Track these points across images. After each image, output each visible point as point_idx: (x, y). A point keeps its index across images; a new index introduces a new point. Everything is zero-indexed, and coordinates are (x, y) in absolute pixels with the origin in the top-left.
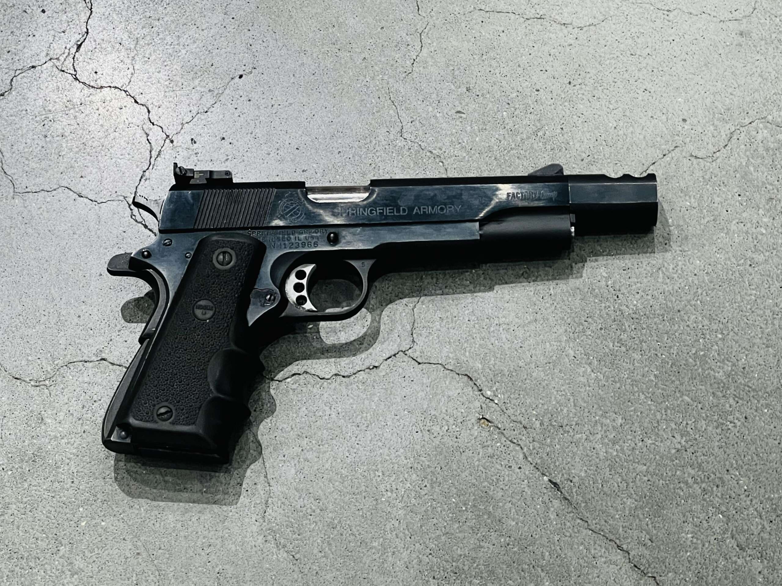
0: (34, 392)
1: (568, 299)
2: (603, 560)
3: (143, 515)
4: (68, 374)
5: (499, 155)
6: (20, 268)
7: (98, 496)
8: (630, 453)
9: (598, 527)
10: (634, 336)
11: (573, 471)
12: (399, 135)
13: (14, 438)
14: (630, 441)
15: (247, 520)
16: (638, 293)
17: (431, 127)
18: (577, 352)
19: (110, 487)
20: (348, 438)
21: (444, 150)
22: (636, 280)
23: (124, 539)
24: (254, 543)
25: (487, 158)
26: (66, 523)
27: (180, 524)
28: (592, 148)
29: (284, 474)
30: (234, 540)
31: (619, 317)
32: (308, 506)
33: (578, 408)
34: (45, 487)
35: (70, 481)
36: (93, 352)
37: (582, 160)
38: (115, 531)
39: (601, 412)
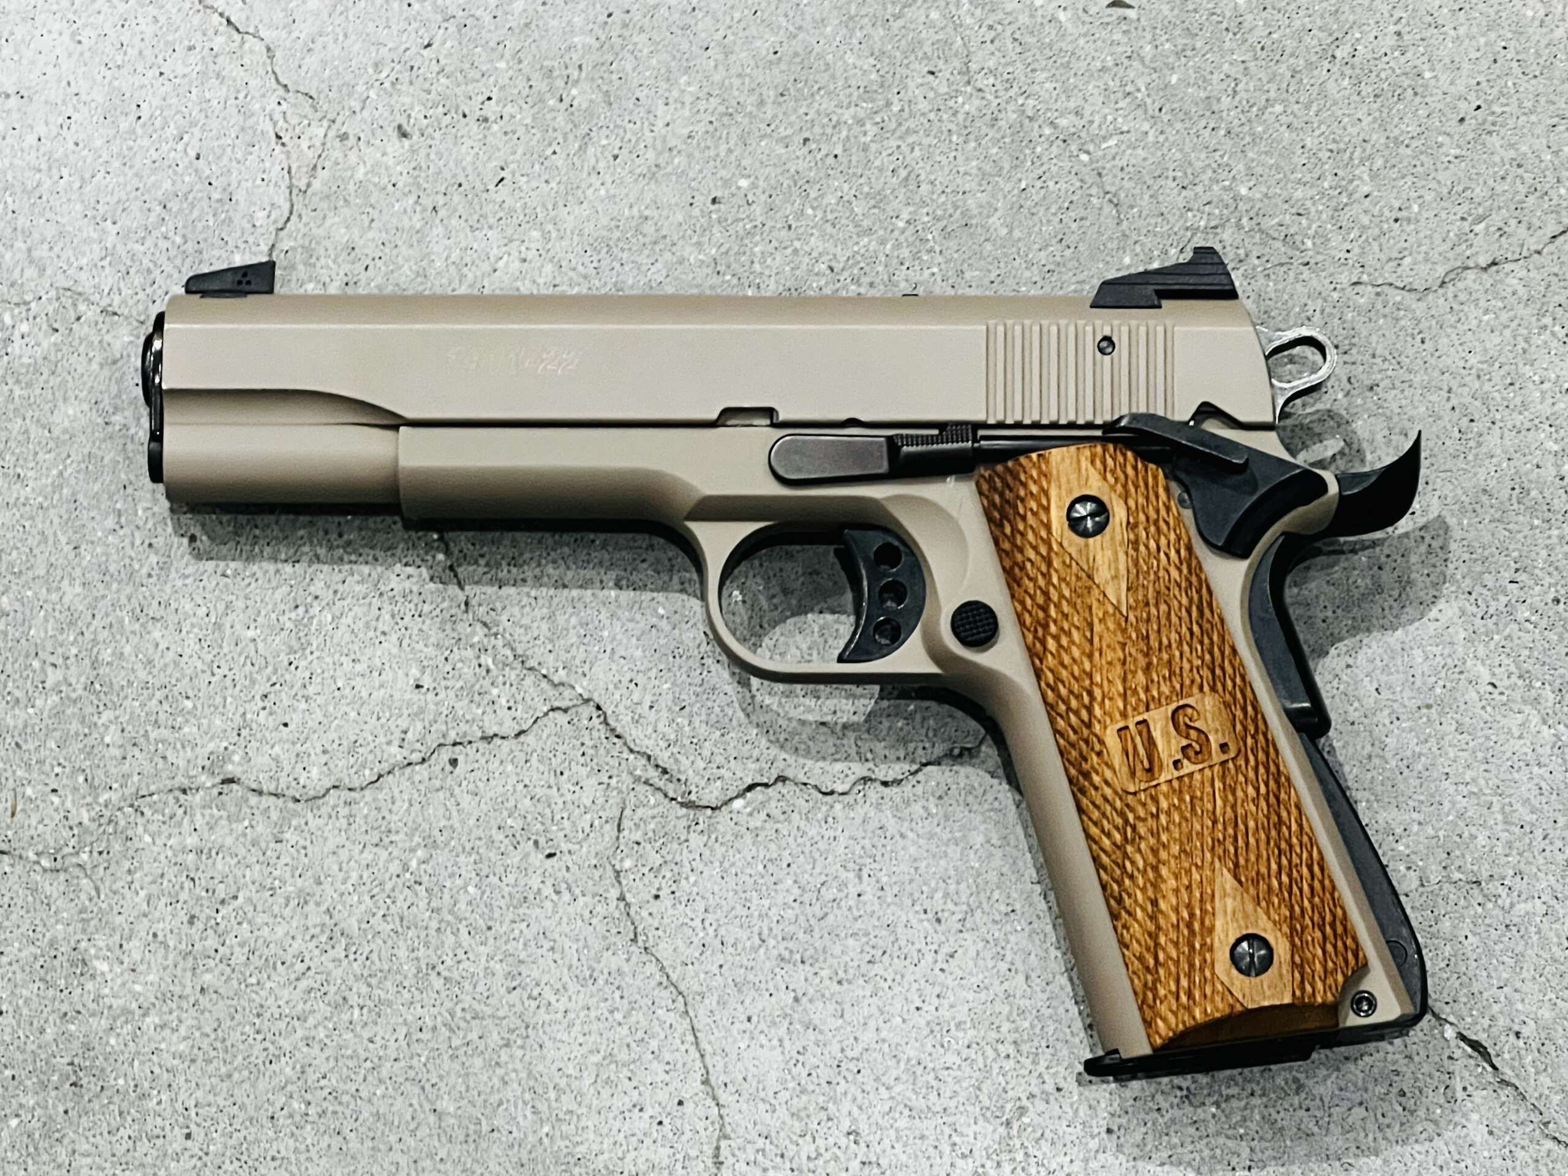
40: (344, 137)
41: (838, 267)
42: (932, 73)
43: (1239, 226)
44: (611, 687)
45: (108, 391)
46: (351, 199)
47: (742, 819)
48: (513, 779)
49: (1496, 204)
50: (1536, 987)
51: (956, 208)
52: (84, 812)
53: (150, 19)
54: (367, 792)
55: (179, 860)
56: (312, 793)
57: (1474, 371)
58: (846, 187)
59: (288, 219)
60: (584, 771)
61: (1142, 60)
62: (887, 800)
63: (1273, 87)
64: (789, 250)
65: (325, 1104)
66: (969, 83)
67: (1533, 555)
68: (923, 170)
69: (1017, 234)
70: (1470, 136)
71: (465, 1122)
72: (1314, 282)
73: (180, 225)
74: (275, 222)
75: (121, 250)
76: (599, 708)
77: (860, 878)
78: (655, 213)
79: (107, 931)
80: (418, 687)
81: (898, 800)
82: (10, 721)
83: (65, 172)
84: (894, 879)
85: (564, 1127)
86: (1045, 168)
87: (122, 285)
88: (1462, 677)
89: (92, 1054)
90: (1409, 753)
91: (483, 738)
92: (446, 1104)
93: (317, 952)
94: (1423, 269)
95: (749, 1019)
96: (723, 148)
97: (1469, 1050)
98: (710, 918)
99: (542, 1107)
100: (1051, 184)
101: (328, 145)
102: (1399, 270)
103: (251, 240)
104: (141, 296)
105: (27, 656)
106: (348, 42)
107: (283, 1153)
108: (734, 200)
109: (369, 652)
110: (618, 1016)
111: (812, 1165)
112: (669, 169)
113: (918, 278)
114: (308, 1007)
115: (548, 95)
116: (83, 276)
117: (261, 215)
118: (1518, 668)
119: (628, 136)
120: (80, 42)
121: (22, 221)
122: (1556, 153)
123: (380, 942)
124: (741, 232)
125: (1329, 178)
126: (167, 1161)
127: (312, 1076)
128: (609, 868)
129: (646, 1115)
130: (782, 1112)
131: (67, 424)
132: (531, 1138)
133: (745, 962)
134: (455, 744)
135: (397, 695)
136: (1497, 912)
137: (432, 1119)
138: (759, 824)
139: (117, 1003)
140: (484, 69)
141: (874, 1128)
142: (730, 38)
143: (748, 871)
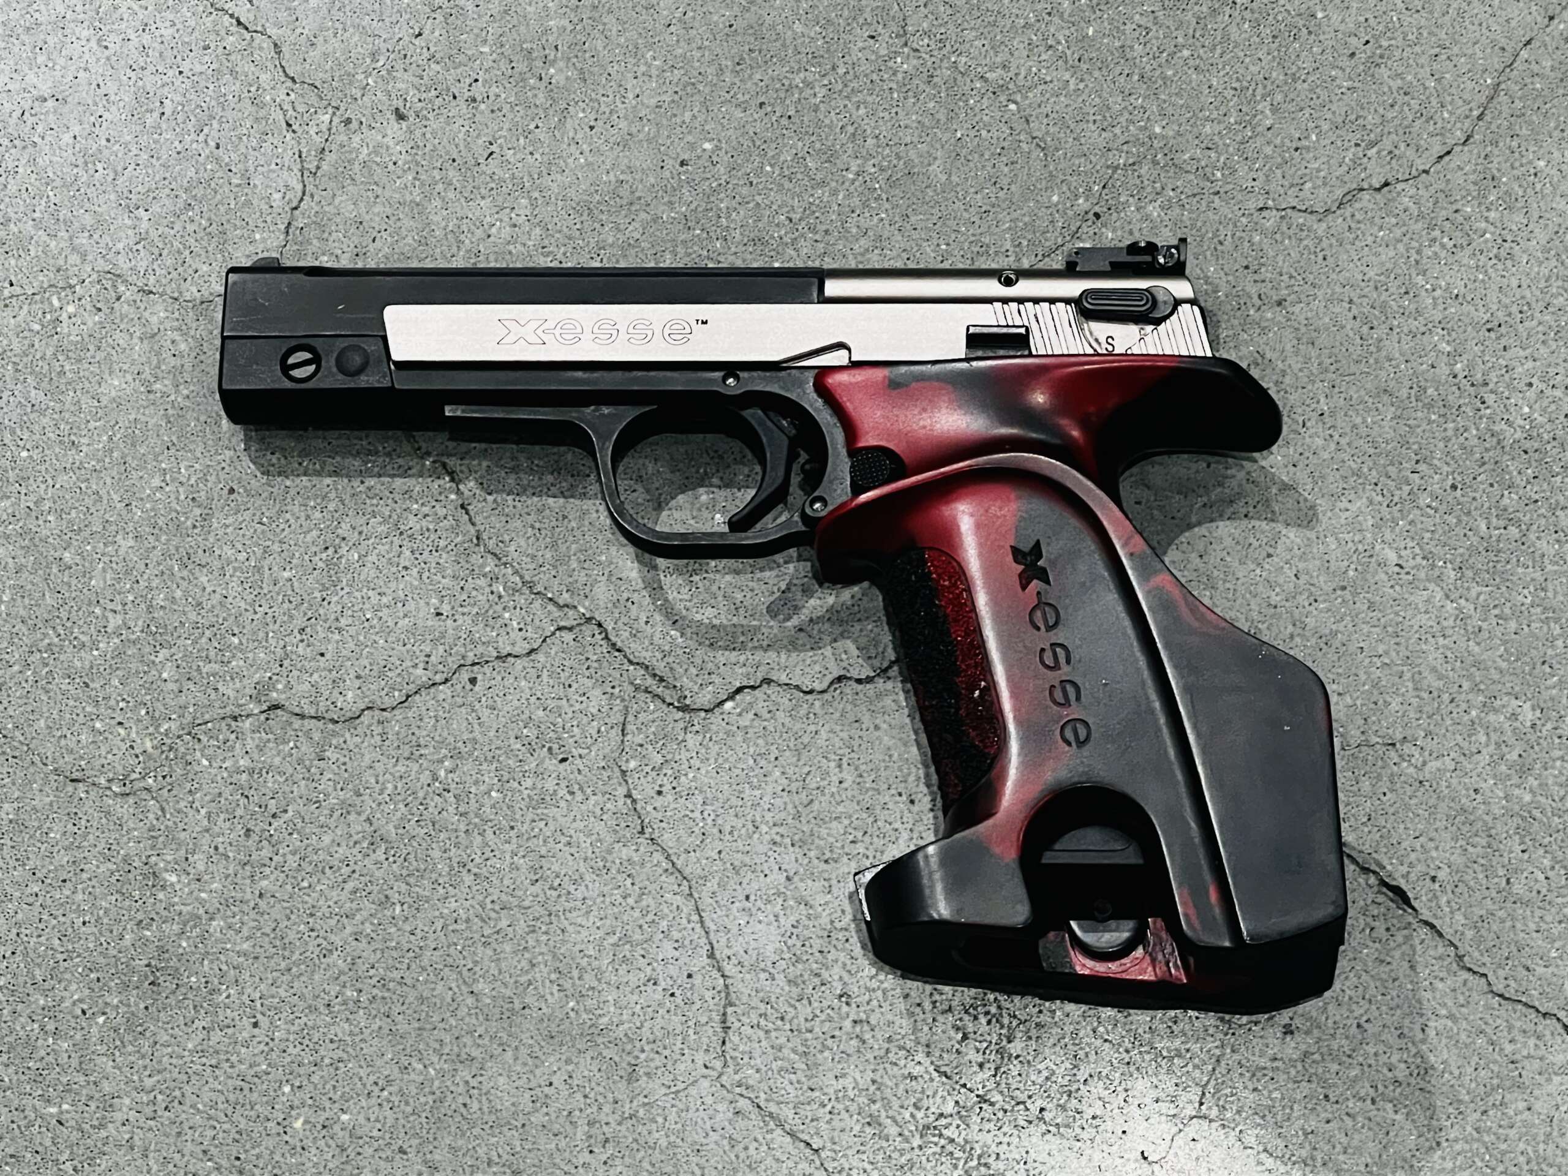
0: (123, 809)
1: (1364, 421)
2: (1537, 1064)
3: (437, 1083)
4: (198, 754)
5: (1148, 67)
6: (33, 498)
7: (322, 1052)
8: (1562, 793)
9: (1512, 983)
10: (1537, 497)
11: (1434, 854)
12: (899, 42)
13: (95, 930)
14: (1558, 763)
15: (681, 1067)
16: (1530, 385)
17: (976, 13)
18: (1403, 553)
19: (346, 1026)
20: (892, 833)
21: (1013, 70)
22: (1522, 353)
23: (402, 1151)
24: (708, 1124)
25: (1122, 79)
26: (258, 1128)
27: (527, 1094)
28: (1372, 21)
29: (753, 944)
30: (660, 1120)
31: (1491, 453)
32: (823, 1017)
33: (1425, 695)
34: (190, 1046)
35: (247, 1022)
36: (248, 691)
37: (1353, 54)
38: (375, 1133)
39: (1481, 698)
40: (348, 121)
41: (795, 217)
42: (872, 37)
43: (1155, 163)
44: (610, 605)
45: (150, 362)
46: (357, 177)
47: (733, 718)
48: (528, 692)
49: (1386, 131)
50: (1448, 836)
51: (899, 158)
52: (147, 740)
53: (168, 24)
54: (396, 712)
55: (233, 780)
56: (349, 715)
57: (1371, 284)
58: (800, 144)
59: (302, 200)
60: (589, 683)
61: (1061, 17)
62: (861, 695)
63: (1180, 34)
64: (751, 205)
65: (375, 991)
66: (906, 44)
67: (1432, 448)
68: (868, 125)
69: (955, 179)
70: (1362, 67)
71: (500, 1002)
72: (1226, 211)
73: (205, 209)
74: (290, 201)
75: (153, 234)
76: (600, 625)
77: (840, 766)
78: (629, 177)
79: (174, 846)
80: (438, 614)
81: (871, 693)
82: (78, 664)
83: (99, 167)
84: (871, 766)
85: (589, 1002)
86: (977, 119)
87: (155, 267)
88: (1373, 560)
89: (166, 956)
90: (1327, 631)
91: (497, 658)
92: (480, 986)
93: (360, 856)
94: (1322, 192)
95: (747, 898)
96: (688, 116)
97: (1390, 894)
98: (709, 809)
99: (567, 985)
100: (984, 133)
101: (334, 130)
102: (1301, 194)
103: (269, 219)
104: (174, 274)
105: (90, 604)
106: (347, 34)
107: (340, 1035)
108: (701, 162)
109: (393, 585)
110: (631, 901)
111: (808, 1025)
112: (641, 136)
113: (869, 224)
114: (354, 905)
115: (528, 75)
116: (121, 259)
117: (277, 196)
118: (1421, 549)
119: (603, 108)
120: (106, 47)
121: (64, 213)
122: (1438, 80)
123: (415, 844)
124: (708, 190)
125: (1235, 114)
126: (238, 1047)
127: (362, 967)
128: (616, 769)
129: (660, 989)
130: (780, 979)
131: (113, 394)
132: (560, 1014)
133: (741, 848)
134: (474, 664)
135: (420, 623)
136: (1411, 770)
137: (470, 1001)
138: (747, 723)
139: (185, 909)
140: (470, 53)
141: (863, 990)
142: (690, 14)
143: (740, 766)
